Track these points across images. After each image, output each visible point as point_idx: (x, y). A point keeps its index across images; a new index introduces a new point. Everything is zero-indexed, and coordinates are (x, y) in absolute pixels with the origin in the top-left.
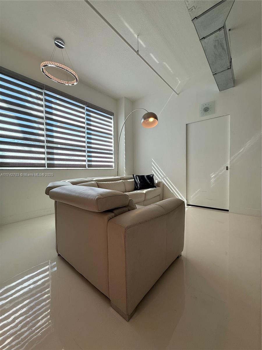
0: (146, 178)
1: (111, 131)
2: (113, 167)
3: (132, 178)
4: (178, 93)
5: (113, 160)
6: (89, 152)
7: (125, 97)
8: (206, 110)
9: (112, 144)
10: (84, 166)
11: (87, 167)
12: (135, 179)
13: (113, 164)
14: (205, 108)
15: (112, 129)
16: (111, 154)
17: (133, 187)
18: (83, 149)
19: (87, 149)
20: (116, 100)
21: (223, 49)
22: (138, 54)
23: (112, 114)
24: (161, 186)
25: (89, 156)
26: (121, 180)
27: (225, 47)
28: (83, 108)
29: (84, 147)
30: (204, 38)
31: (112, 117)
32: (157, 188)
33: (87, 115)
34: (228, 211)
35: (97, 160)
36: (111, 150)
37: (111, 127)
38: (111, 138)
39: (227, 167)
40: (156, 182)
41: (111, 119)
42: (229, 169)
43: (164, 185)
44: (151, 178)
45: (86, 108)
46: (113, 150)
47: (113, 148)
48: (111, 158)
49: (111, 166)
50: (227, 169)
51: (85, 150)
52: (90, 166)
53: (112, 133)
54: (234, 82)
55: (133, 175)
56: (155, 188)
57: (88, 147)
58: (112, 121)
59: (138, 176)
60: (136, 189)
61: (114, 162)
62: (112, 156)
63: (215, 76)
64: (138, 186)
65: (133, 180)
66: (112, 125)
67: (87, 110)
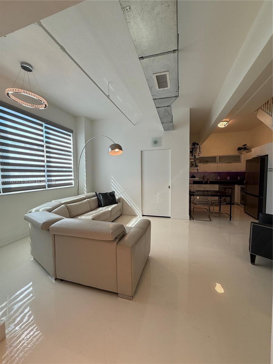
0: (109, 195)
1: (70, 148)
2: (73, 185)
3: (95, 195)
4: (134, 124)
5: (72, 177)
6: (48, 171)
7: (85, 116)
8: (155, 142)
9: (72, 162)
10: (44, 187)
11: (47, 187)
12: (97, 197)
13: (73, 182)
14: (155, 141)
15: (71, 146)
16: (71, 172)
17: (97, 204)
18: (42, 169)
19: (46, 169)
20: (75, 117)
21: (169, 114)
22: (109, 98)
23: (71, 131)
24: (121, 201)
25: (48, 176)
26: (85, 199)
27: (170, 113)
28: (42, 125)
29: (43, 166)
30: (158, 107)
31: (71, 134)
32: (119, 203)
33: (46, 132)
34: (170, 217)
35: (56, 179)
36: (70, 168)
37: (70, 144)
38: (70, 156)
39: (169, 186)
40: (117, 198)
41: (70, 136)
42: (170, 188)
43: (123, 200)
44: (112, 195)
45: (44, 125)
46: (73, 168)
47: (72, 166)
48: (71, 176)
49: (71, 184)
50: (169, 188)
51: (45, 170)
52: (49, 186)
53: (71, 150)
54: (173, 128)
55: (96, 193)
56: (117, 204)
57: (48, 166)
58: (71, 138)
59: (101, 194)
60: (100, 206)
61: (73, 179)
62: (72, 173)
63: (162, 124)
64: (102, 202)
65: (96, 197)
66: (71, 142)
67: (46, 127)
